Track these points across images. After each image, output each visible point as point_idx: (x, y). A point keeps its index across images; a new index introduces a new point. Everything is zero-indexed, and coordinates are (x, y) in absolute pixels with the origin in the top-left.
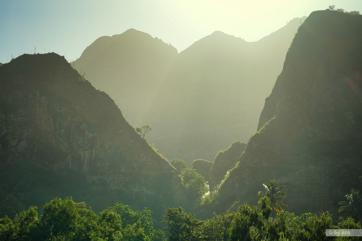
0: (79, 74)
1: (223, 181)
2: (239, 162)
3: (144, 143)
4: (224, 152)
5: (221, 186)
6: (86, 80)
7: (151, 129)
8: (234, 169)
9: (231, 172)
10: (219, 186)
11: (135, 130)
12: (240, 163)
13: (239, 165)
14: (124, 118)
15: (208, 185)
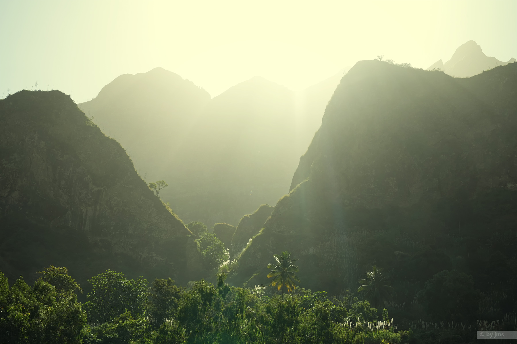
0: (87, 117)
1: (244, 249)
2: (264, 228)
3: (156, 201)
4: (249, 216)
5: (242, 255)
6: (94, 125)
7: (166, 185)
8: (257, 236)
9: (253, 240)
10: (240, 255)
11: (148, 185)
12: (264, 230)
13: (263, 232)
14: (136, 170)
15: (228, 253)
